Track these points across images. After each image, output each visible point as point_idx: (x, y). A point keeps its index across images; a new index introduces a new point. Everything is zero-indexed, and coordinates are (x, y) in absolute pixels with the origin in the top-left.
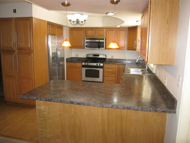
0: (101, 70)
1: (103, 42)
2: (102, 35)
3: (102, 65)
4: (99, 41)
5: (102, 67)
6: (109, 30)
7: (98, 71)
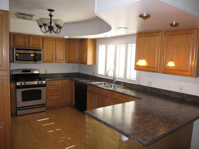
0: (43, 89)
1: (41, 54)
2: (38, 45)
3: (45, 83)
4: (35, 52)
5: (44, 85)
6: (46, 40)
7: (40, 91)
